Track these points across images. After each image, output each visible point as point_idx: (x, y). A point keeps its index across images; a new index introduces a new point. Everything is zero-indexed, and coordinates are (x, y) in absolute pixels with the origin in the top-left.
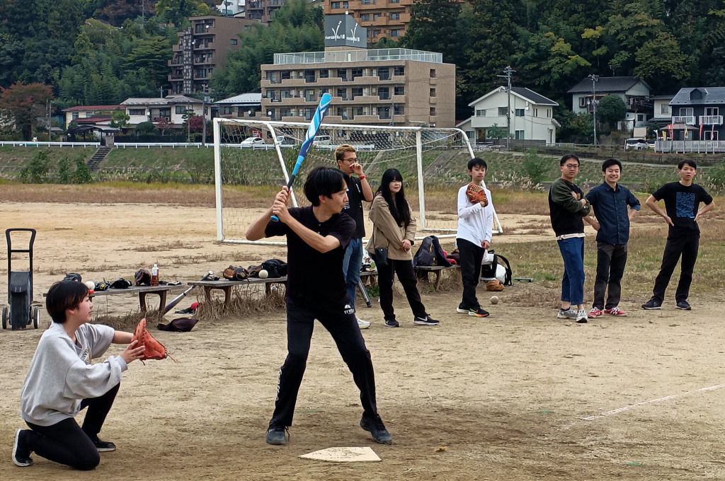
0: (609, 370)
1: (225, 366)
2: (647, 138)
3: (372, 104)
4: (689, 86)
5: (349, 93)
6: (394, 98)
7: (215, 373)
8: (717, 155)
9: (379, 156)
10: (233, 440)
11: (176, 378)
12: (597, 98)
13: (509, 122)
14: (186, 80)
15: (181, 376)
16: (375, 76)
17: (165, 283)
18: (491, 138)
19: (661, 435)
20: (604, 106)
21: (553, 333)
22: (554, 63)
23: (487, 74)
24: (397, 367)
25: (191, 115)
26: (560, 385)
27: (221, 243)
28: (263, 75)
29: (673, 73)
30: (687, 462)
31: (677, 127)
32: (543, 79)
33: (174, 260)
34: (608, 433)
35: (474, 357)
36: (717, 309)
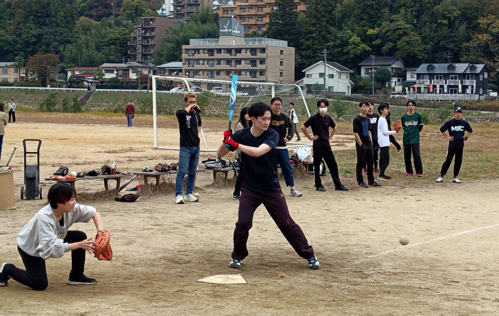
0: (382, 227)
1: (155, 224)
2: (402, 92)
3: (247, 70)
4: (426, 63)
5: (233, 63)
6: (259, 67)
7: (148, 228)
8: (441, 102)
9: (250, 100)
10: (156, 270)
11: (124, 231)
12: (375, 69)
13: (325, 82)
14: (138, 53)
15: (127, 230)
16: (248, 53)
17: (120, 173)
18: (314, 90)
19: (413, 267)
20: (379, 73)
21: (349, 204)
22: (351, 48)
23: (313, 53)
24: (258, 225)
25: (141, 74)
26: (353, 236)
27: (156, 149)
28: (184, 51)
29: (417, 55)
30: (429, 284)
31: (419, 86)
32: (345, 57)
33: (127, 159)
34: (382, 266)
35: (304, 219)
36: (443, 191)
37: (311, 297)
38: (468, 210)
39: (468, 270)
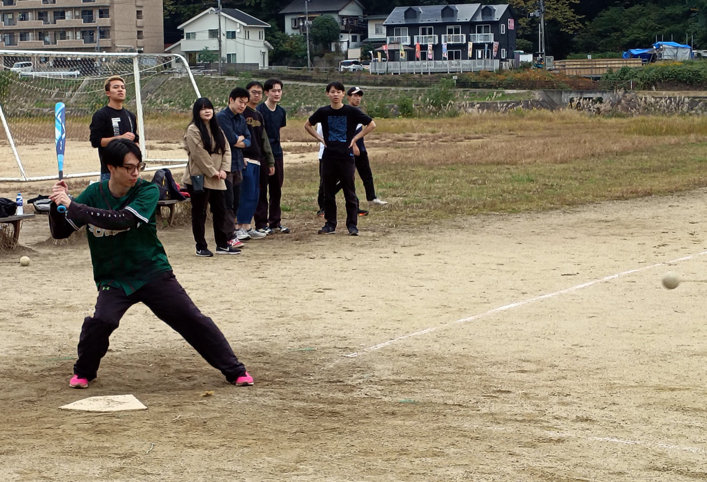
0: (363, 303)
2: (361, 59)
3: (76, 28)
4: (403, 5)
5: (50, 16)
6: (99, 22)
8: (433, 76)
12: (310, 19)
13: (220, 45)
18: (201, 62)
19: (428, 370)
20: (317, 27)
21: (299, 267)
26: (316, 321)
30: (459, 397)
31: (392, 47)
34: (374, 370)
35: (223, 295)
36: (458, 236)
37: (262, 427)
38: (508, 269)
39: (523, 372)
